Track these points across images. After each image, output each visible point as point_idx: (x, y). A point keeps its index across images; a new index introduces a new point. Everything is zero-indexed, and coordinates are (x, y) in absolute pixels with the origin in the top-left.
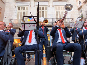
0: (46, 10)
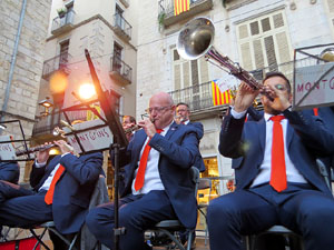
0: (280, 29)
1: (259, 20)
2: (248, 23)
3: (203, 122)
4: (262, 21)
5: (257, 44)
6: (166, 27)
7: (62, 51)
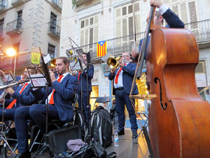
0: (137, 13)
1: (127, 6)
2: (121, 8)
3: (94, 65)
4: (129, 7)
5: (124, 21)
6: (78, 6)
7: (19, 16)
